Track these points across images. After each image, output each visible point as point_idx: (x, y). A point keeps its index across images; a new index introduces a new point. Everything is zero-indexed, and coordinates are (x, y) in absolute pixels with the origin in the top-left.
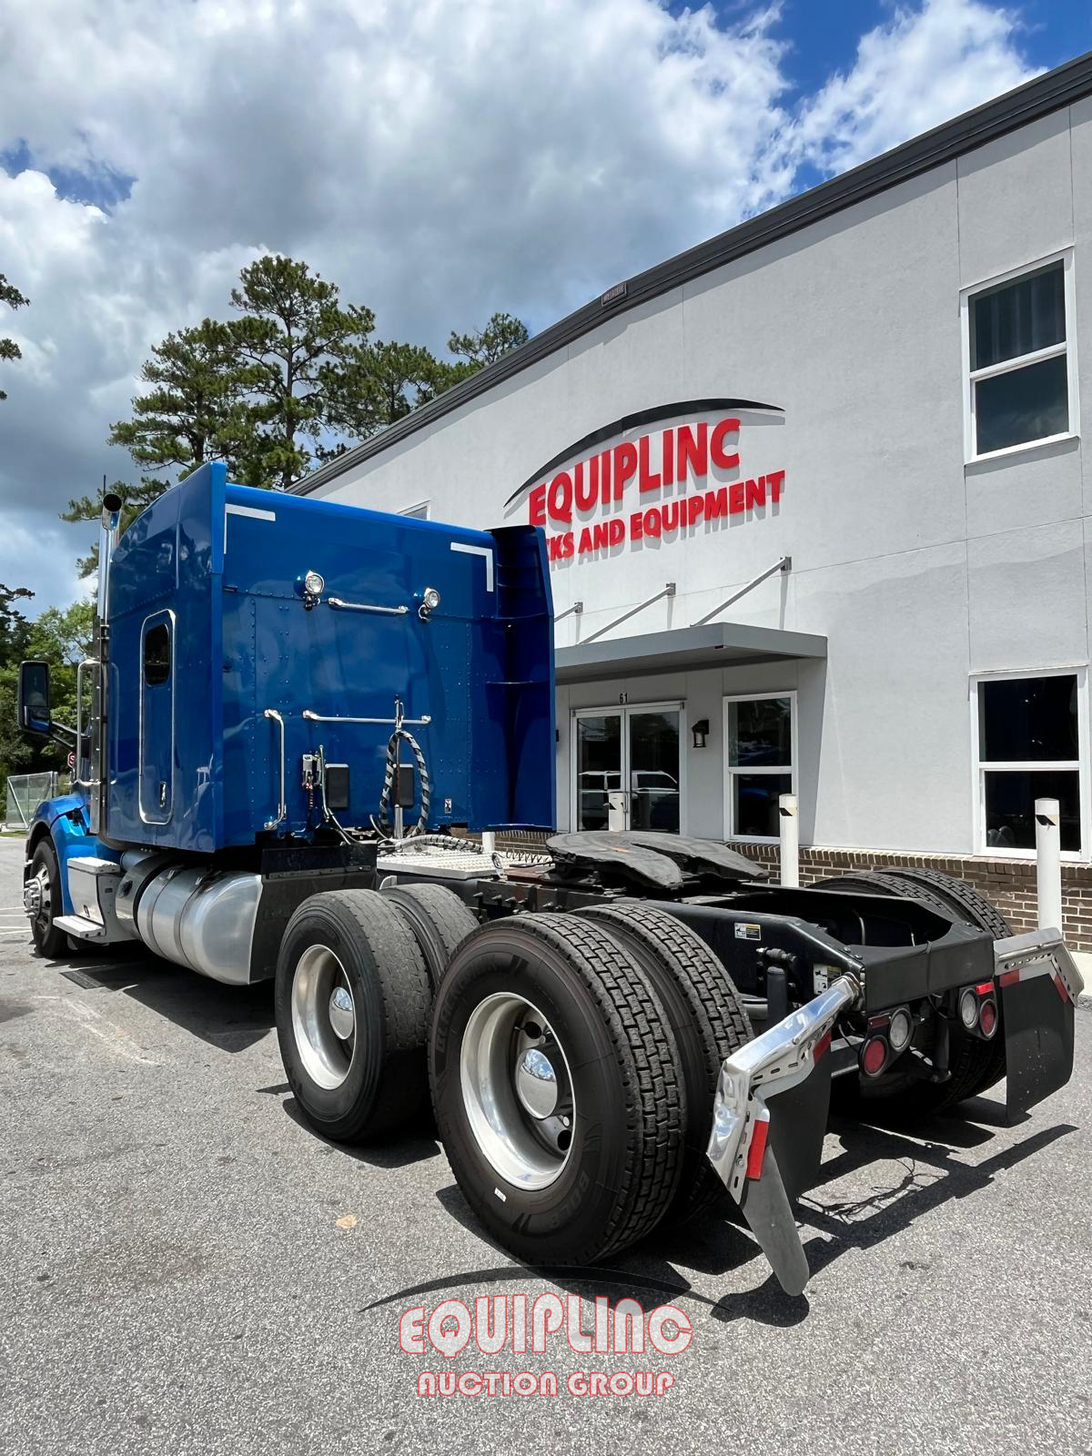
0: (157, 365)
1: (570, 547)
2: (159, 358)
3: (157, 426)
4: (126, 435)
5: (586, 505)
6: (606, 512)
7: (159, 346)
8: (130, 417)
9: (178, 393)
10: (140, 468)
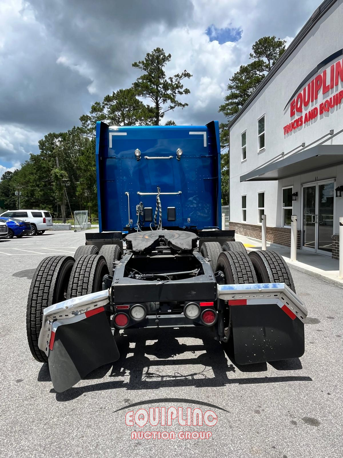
0: (231, 85)
1: (302, 121)
2: (232, 82)
3: (232, 104)
4: (223, 108)
5: (306, 104)
6: (312, 105)
7: (231, 78)
8: (224, 103)
9: (238, 92)
10: (226, 118)
